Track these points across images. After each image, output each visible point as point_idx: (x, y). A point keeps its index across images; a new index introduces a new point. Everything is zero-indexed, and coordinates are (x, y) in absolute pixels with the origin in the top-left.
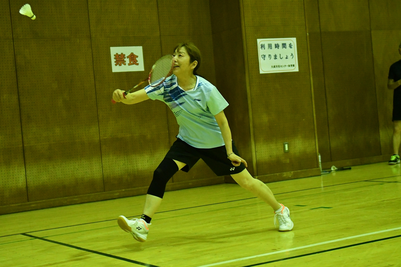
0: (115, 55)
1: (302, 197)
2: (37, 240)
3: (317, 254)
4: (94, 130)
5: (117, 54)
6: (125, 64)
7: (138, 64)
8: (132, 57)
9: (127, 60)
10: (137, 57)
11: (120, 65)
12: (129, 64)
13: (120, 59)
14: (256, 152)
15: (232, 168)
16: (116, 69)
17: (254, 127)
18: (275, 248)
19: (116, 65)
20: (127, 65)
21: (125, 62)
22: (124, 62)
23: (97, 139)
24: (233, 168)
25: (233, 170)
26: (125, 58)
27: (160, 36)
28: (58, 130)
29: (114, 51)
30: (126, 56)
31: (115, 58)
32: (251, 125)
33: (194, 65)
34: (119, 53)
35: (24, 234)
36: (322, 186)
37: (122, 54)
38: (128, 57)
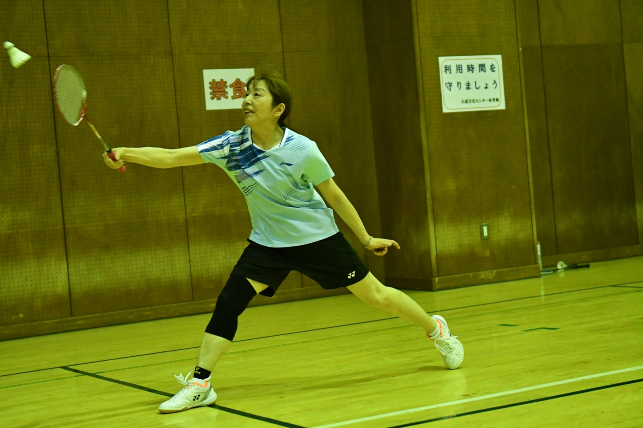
0: (210, 83)
1: (510, 311)
2: (86, 377)
3: (535, 403)
4: (177, 202)
5: (214, 80)
6: (227, 98)
8: (238, 85)
9: (230, 91)
11: (219, 99)
12: (233, 98)
13: (219, 89)
14: (436, 238)
15: (350, 274)
16: (212, 105)
17: (433, 198)
18: (467, 393)
19: (212, 98)
20: (230, 98)
21: (227, 94)
22: (224, 94)
23: (181, 217)
24: (352, 274)
25: (353, 276)
26: (227, 87)
27: (283, 51)
28: (119, 203)
29: (210, 75)
30: (228, 84)
31: (210, 88)
32: (428, 195)
33: (280, 110)
34: (218, 80)
35: (65, 368)
36: (542, 293)
37: (222, 80)
38: (231, 86)
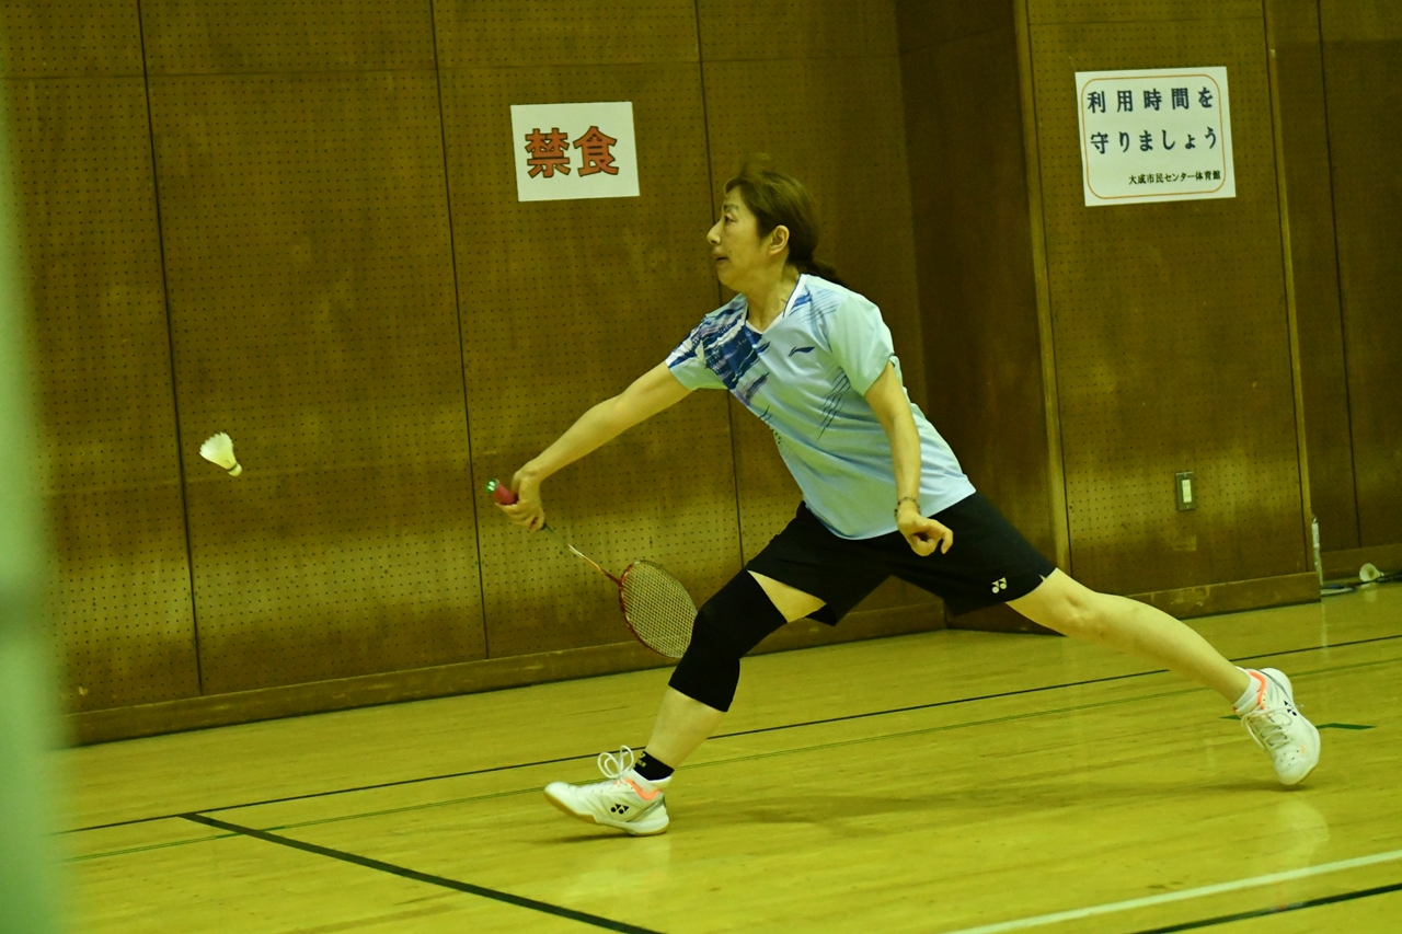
0: (527, 137)
2: (244, 837)
4: (449, 421)
5: (536, 131)
6: (567, 172)
7: (615, 171)
8: (595, 142)
9: (575, 157)
10: (614, 142)
11: (549, 175)
12: (582, 172)
13: (548, 153)
14: (1068, 510)
15: (996, 583)
16: (532, 189)
17: (1061, 412)
18: (1159, 882)
19: (532, 174)
20: (574, 172)
21: (568, 161)
22: (562, 164)
23: (461, 457)
24: (1000, 583)
25: (1004, 586)
26: (567, 147)
27: (701, 61)
28: (312, 425)
29: (527, 119)
30: (570, 141)
31: (528, 149)
32: (1050, 404)
33: (777, 241)
34: (546, 130)
35: (192, 816)
36: (1324, 641)
37: (555, 130)
38: (577, 144)
